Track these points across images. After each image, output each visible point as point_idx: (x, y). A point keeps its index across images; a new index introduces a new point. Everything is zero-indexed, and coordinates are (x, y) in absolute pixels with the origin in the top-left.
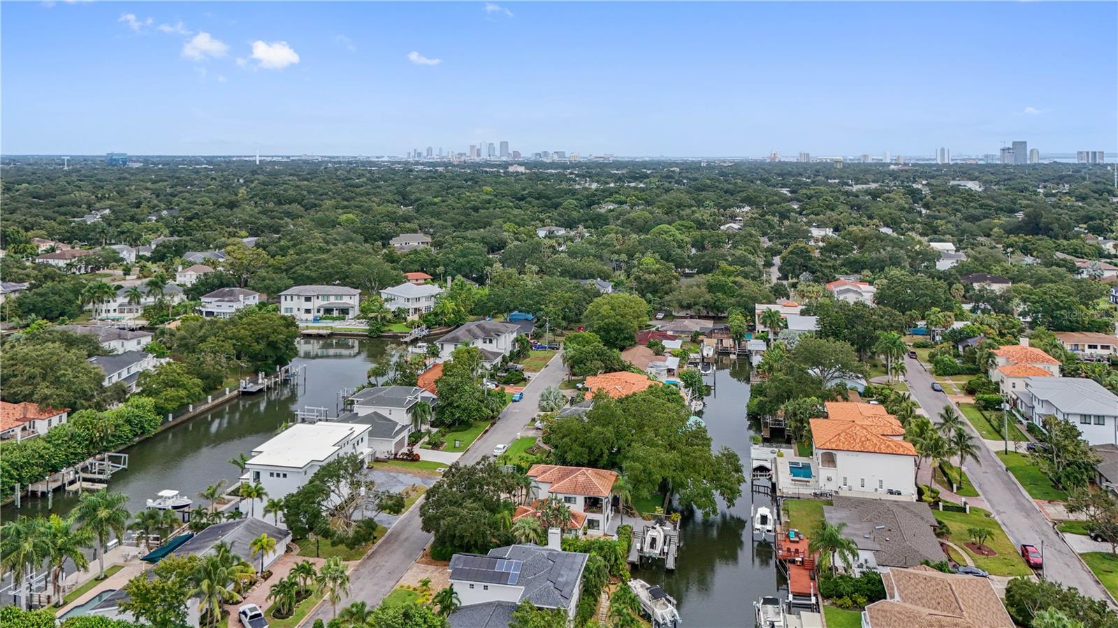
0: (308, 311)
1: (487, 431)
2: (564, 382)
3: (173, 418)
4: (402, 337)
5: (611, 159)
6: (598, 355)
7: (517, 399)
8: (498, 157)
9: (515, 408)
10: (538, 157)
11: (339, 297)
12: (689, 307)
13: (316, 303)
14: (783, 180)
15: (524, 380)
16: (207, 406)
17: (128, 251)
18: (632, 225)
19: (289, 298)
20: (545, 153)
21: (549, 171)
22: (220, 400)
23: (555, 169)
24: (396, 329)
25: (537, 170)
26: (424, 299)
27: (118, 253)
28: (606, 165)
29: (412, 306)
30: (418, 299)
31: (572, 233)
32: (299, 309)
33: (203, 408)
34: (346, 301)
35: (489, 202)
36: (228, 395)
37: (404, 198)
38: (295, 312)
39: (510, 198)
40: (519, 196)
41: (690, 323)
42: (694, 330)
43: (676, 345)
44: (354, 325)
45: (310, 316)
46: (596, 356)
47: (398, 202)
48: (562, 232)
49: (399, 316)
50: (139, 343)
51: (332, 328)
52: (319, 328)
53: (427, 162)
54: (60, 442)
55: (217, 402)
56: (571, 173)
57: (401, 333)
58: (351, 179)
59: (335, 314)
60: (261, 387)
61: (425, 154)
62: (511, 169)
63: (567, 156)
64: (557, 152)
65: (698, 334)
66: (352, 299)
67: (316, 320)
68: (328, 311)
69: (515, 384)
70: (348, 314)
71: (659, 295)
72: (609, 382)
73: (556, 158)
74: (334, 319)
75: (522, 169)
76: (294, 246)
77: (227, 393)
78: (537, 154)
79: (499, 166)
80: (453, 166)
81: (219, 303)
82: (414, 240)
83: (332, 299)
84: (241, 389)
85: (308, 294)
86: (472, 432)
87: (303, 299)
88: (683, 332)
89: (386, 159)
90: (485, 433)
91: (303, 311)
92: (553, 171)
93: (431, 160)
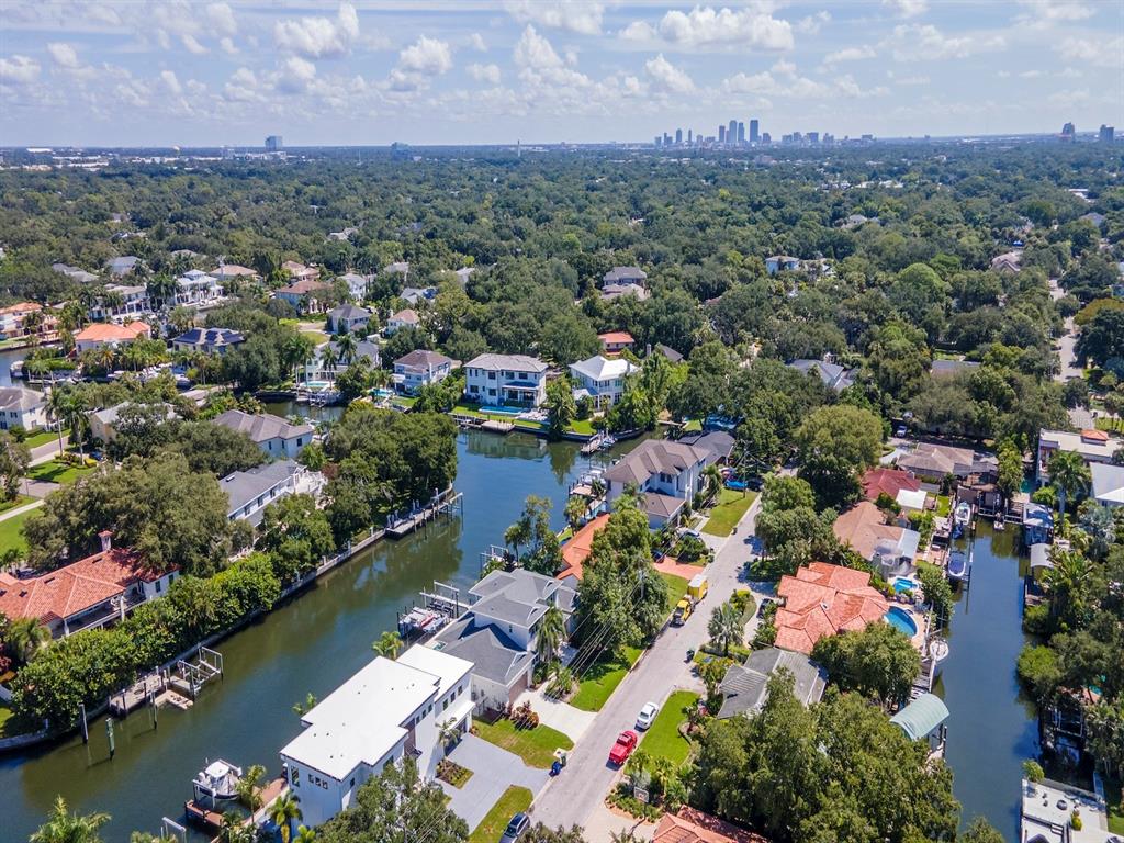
0: (492, 391)
1: (638, 663)
10: (788, 140)
11: (524, 374)
13: (501, 381)
14: (1080, 173)
15: (706, 553)
17: (359, 283)
19: (474, 372)
20: (797, 136)
21: (796, 162)
23: (804, 157)
25: (784, 160)
26: (614, 383)
27: (349, 286)
30: (607, 383)
31: (807, 267)
32: (483, 389)
36: (373, 537)
38: (481, 391)
40: (756, 202)
42: (946, 469)
44: (536, 418)
45: (495, 400)
49: (583, 406)
50: (300, 443)
52: (500, 420)
57: (584, 436)
59: (520, 398)
60: (411, 525)
63: (820, 137)
64: (810, 134)
66: (537, 376)
68: (513, 393)
72: (812, 590)
73: (809, 142)
74: (518, 406)
77: (372, 534)
81: (409, 373)
83: (517, 377)
84: (389, 528)
85: (493, 368)
87: (487, 374)
88: (929, 472)
91: (488, 392)
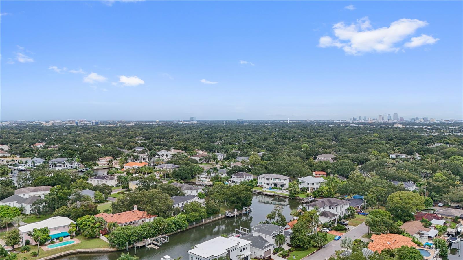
0: (268, 184)
1: (314, 253)
2: (366, 235)
3: (195, 224)
4: (302, 200)
5: (453, 121)
6: (384, 223)
7: (337, 239)
8: (392, 120)
9: (333, 244)
10: (413, 120)
11: (280, 180)
12: (457, 202)
13: (271, 181)
15: (346, 230)
16: (210, 220)
17: (221, 155)
18: (444, 155)
19: (261, 178)
20: (417, 119)
21: (415, 127)
22: (217, 218)
23: (419, 126)
24: (301, 196)
25: (408, 126)
26: (316, 184)
27: (217, 156)
28: (448, 124)
29: (309, 186)
30: (313, 184)
31: (409, 157)
32: (264, 183)
33: (208, 221)
34: (283, 182)
35: (374, 140)
36: (220, 217)
37: (336, 138)
38: (263, 184)
39: (385, 139)
40: (390, 138)
41: (455, 211)
42: (456, 215)
43: (441, 223)
44: (284, 192)
45: (268, 187)
46: (382, 224)
47: (332, 140)
48: (404, 156)
49: (303, 190)
50: (197, 192)
51: (275, 192)
52: (270, 192)
53: (357, 123)
54: (146, 228)
55: (215, 219)
56: (426, 128)
57: (303, 198)
58: (319, 130)
59: (278, 187)
60: (234, 215)
61: (358, 119)
62: (395, 126)
63: (428, 120)
64: (423, 118)
65: (458, 218)
66: (285, 180)
67: (271, 188)
68: (276, 185)
69: (340, 231)
70: (283, 187)
71: (441, 193)
72: (384, 239)
73: (422, 121)
74: (277, 189)
75: (401, 126)
76: (274, 157)
77: (220, 216)
78: (412, 119)
79: (389, 124)
80: (368, 124)
81: (237, 178)
82: (327, 157)
83: (277, 180)
84: (226, 215)
85: (268, 177)
86: (306, 252)
87: (266, 179)
88: (449, 216)
89: (341, 121)
90: (312, 254)
91: (266, 184)
92: (418, 127)
93: (360, 122)
